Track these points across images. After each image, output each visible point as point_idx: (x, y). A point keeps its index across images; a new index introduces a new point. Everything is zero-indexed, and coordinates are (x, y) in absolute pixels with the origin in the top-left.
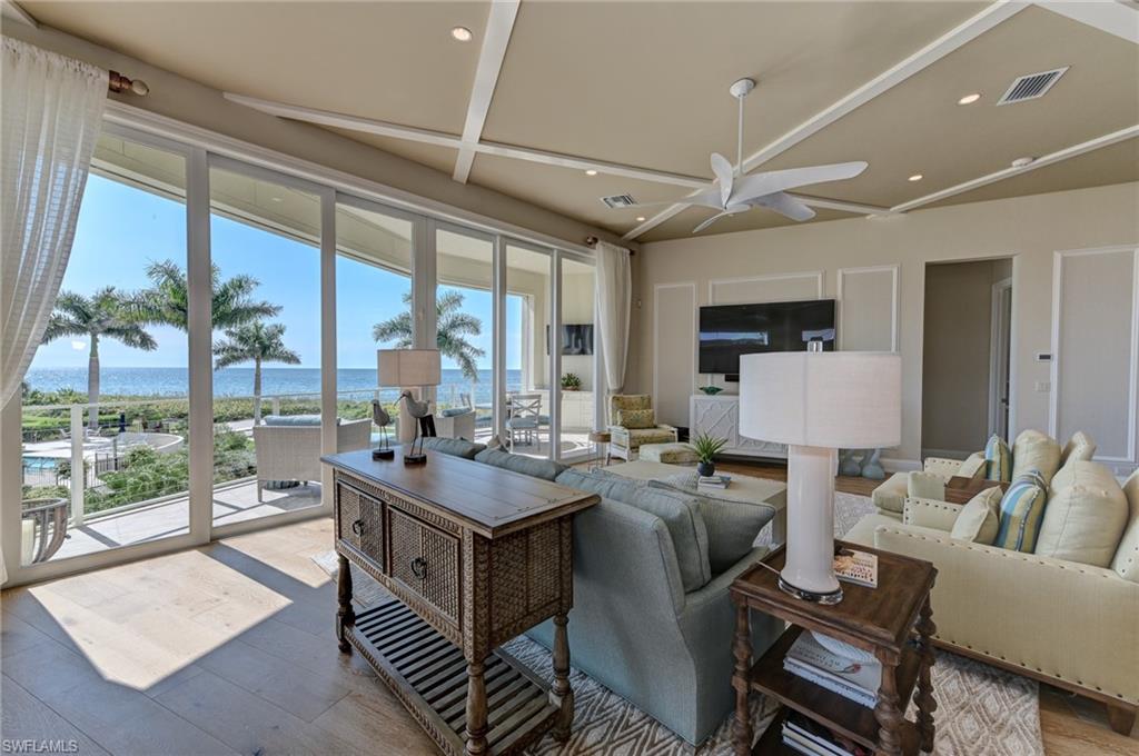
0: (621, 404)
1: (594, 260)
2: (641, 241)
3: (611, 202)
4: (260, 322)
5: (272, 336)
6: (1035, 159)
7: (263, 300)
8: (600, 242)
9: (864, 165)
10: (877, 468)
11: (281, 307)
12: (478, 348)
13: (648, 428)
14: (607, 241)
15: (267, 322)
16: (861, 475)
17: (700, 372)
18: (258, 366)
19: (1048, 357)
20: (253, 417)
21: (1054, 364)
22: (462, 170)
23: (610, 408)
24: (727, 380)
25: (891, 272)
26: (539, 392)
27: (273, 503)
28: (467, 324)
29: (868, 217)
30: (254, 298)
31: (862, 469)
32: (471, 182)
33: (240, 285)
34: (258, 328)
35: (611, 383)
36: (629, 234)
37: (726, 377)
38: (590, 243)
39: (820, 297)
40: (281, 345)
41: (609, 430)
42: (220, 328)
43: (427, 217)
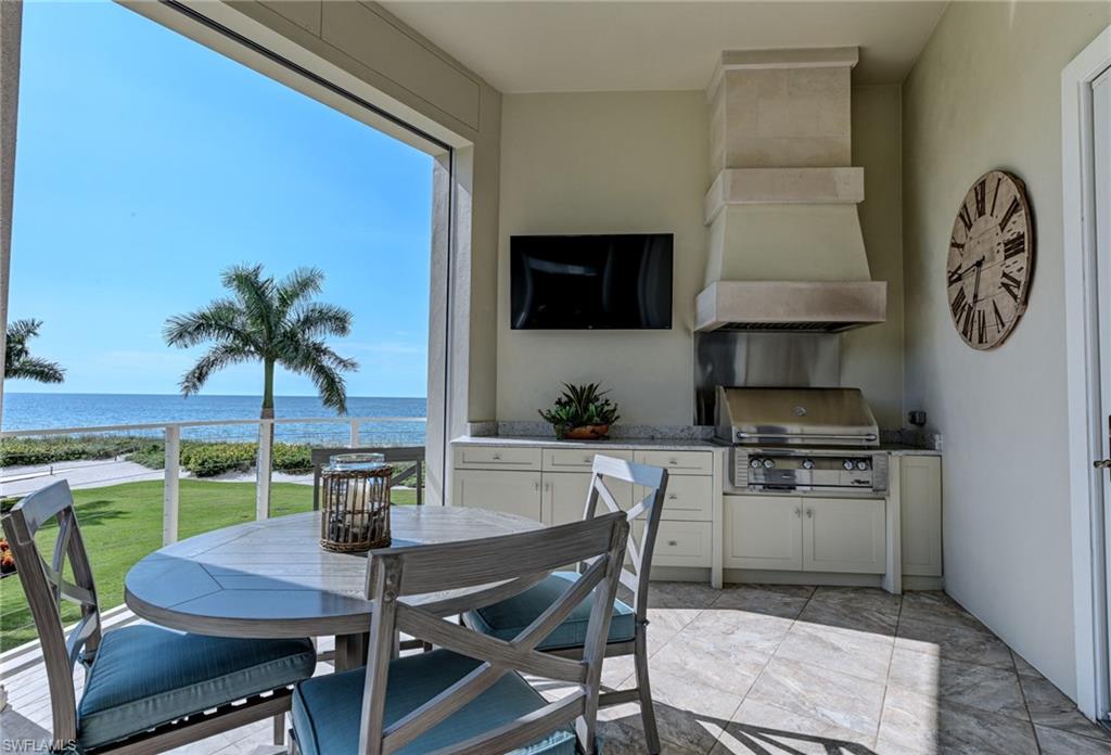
28: (329, 319)
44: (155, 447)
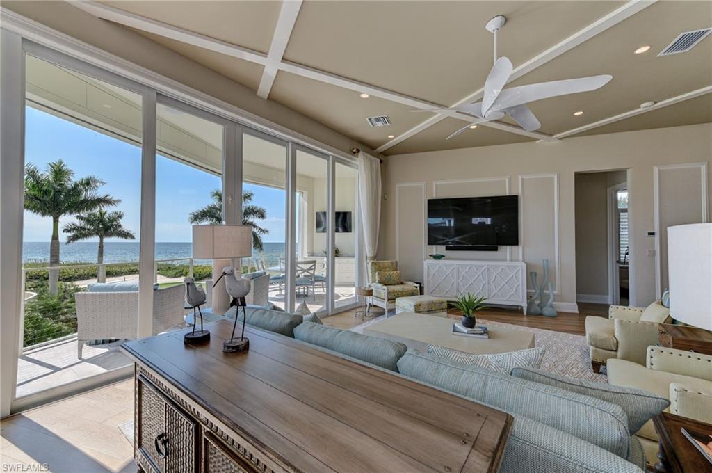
0: (378, 268)
1: (357, 165)
2: (386, 154)
3: (373, 121)
4: (104, 209)
5: (112, 220)
6: (655, 103)
7: (106, 194)
8: (361, 152)
9: (609, 78)
10: (551, 308)
11: (120, 201)
12: (263, 228)
13: (398, 284)
14: (366, 152)
15: (109, 210)
16: (541, 314)
17: (429, 244)
18: (101, 240)
19: (653, 234)
20: (96, 277)
21: (657, 238)
22: (264, 89)
23: (370, 271)
24: (447, 249)
25: (553, 178)
26: (312, 258)
27: (91, 361)
28: (256, 212)
29: (537, 142)
30: (100, 192)
31: (541, 309)
32: (271, 98)
33: (88, 183)
34: (102, 214)
35: (368, 251)
36: (381, 147)
37: (446, 247)
38: (354, 153)
39: (507, 194)
40: (120, 226)
41: (370, 286)
42: (71, 213)
43: (235, 123)
44: (169, 268)
